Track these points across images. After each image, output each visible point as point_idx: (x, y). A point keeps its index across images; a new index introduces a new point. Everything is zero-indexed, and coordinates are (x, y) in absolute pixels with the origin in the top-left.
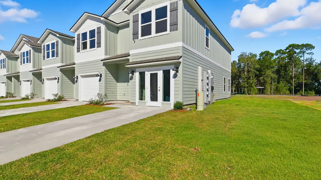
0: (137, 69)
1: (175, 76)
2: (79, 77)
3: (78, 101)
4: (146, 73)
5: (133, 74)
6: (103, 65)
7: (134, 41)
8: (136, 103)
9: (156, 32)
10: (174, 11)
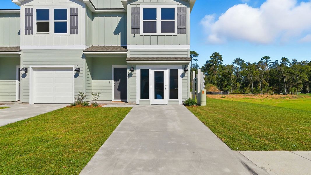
0: (137, 66)
1: (183, 75)
2: (30, 70)
3: (29, 104)
5: (132, 71)
6: (83, 57)
7: (133, 35)
8: (136, 102)
9: (162, 32)
10: (182, 16)
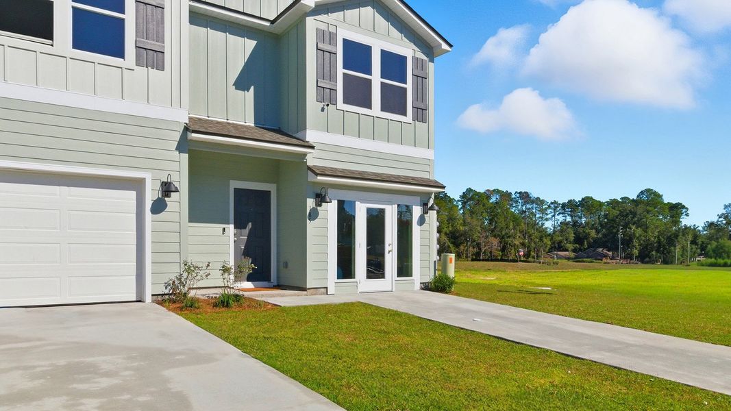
0: (330, 191)
1: (422, 221)
4: (357, 203)
5: (319, 204)
7: (321, 105)
8: (327, 288)
9: (384, 109)
10: (420, 78)
